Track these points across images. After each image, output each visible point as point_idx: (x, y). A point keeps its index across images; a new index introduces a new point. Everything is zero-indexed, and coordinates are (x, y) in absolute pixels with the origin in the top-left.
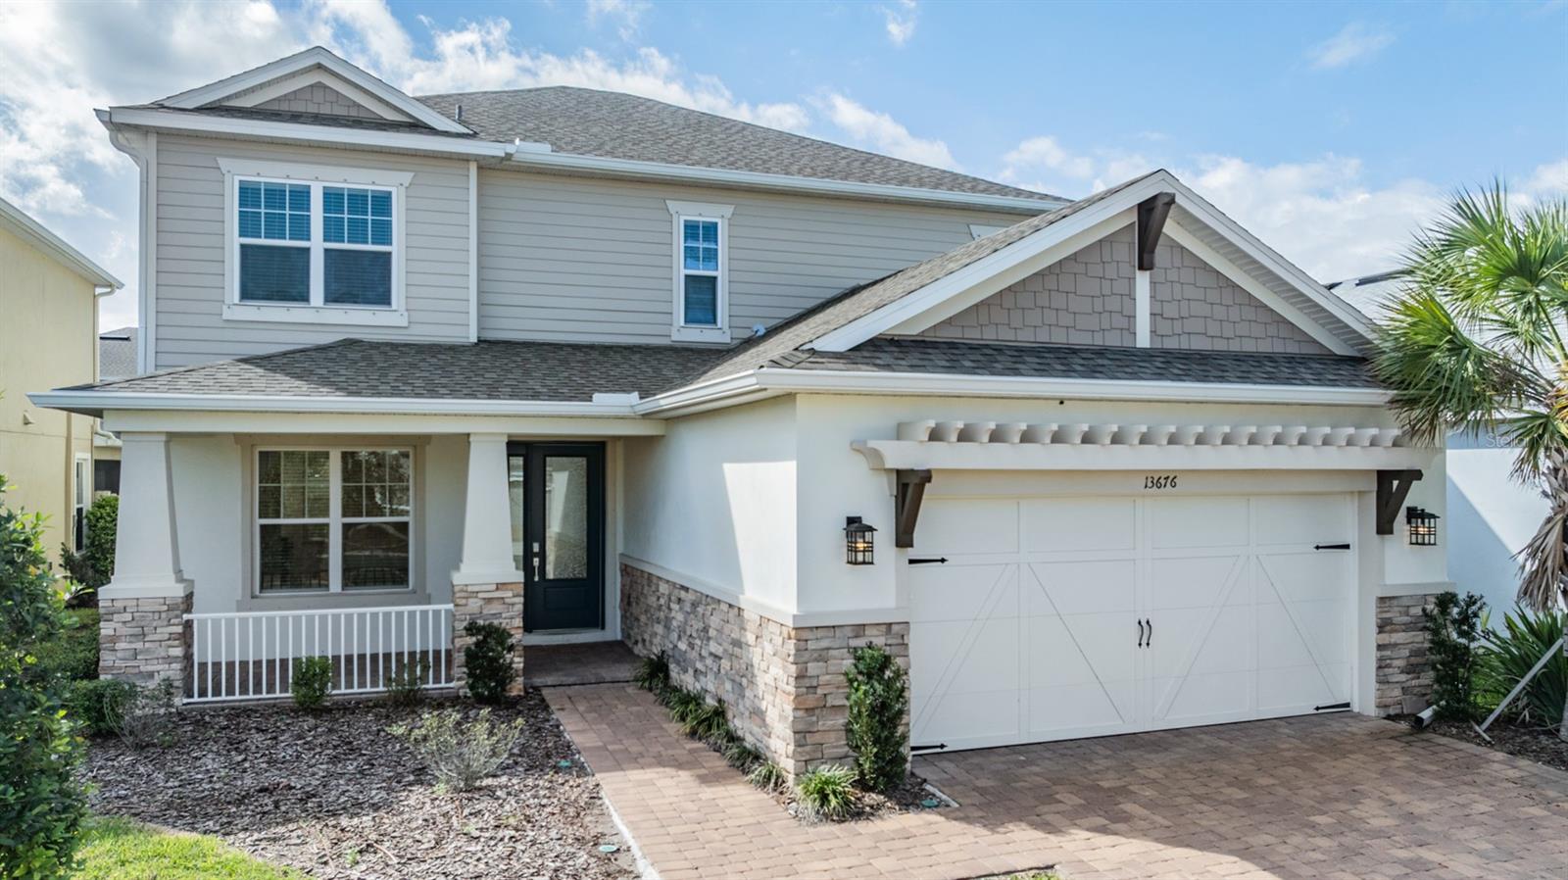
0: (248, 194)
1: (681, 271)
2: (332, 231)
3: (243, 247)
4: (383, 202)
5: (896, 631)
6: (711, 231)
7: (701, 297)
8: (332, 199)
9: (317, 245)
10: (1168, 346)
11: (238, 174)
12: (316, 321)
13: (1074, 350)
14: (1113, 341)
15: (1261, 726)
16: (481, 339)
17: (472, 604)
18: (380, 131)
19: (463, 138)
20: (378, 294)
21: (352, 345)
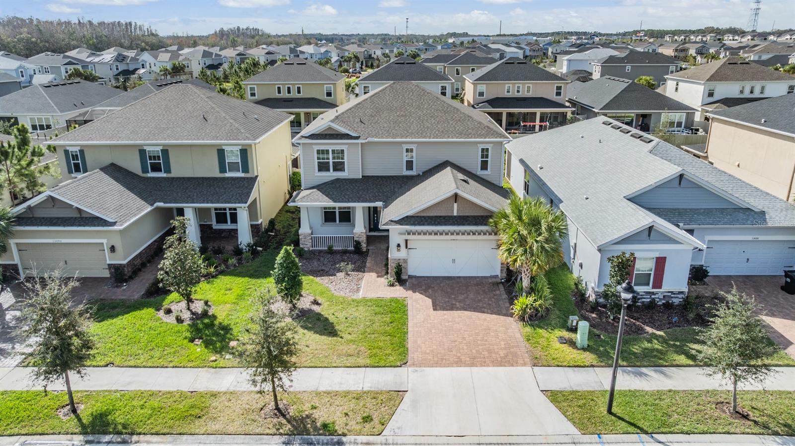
0: (318, 152)
1: (405, 160)
2: (334, 158)
3: (318, 162)
4: (342, 151)
5: (405, 261)
7: (409, 165)
8: (333, 151)
9: (331, 161)
10: (461, 215)
11: (316, 148)
12: (331, 175)
13: (441, 217)
14: (449, 214)
15: (475, 277)
16: (363, 176)
17: (357, 236)
18: (342, 139)
19: (357, 138)
20: (342, 169)
21: (338, 180)
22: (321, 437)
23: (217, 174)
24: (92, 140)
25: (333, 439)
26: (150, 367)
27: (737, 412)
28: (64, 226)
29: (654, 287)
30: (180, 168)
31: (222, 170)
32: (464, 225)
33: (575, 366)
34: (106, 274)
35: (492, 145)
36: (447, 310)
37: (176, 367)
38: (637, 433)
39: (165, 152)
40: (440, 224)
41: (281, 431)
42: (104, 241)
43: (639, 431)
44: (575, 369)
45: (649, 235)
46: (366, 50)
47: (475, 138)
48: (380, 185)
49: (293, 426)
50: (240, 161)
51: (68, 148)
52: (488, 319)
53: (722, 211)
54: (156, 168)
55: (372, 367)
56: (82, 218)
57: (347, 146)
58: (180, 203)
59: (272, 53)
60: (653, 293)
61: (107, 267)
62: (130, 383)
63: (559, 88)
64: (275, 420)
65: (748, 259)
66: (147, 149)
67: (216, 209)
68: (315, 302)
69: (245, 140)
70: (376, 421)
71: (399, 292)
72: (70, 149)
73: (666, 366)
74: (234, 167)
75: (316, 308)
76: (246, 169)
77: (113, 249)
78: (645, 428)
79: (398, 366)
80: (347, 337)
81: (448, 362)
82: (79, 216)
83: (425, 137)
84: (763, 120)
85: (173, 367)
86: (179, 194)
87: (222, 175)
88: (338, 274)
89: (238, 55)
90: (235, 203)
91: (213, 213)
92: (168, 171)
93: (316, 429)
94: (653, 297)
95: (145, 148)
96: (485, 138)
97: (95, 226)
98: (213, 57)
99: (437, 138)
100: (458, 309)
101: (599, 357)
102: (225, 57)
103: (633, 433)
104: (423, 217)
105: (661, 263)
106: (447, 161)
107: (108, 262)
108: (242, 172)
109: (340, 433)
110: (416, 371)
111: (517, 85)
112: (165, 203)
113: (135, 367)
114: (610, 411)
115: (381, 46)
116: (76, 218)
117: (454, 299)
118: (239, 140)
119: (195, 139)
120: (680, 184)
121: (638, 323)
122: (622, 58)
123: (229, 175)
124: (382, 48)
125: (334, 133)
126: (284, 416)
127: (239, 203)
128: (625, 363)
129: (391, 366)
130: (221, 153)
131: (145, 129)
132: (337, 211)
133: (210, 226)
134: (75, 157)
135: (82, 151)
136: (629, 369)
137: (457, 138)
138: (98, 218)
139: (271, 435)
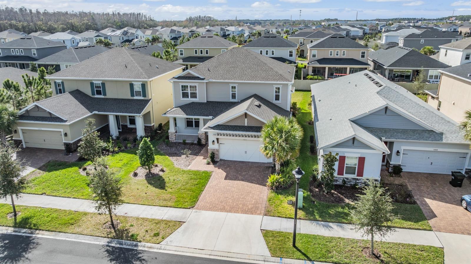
0: (182, 86)
1: (231, 93)
2: (191, 90)
3: (182, 92)
4: (196, 86)
5: (218, 151)
6: (235, 87)
7: (234, 96)
9: (189, 92)
10: (249, 125)
11: (181, 84)
12: (190, 100)
13: (238, 126)
14: (243, 125)
15: (258, 163)
16: (207, 101)
17: (200, 135)
18: (194, 80)
19: (203, 79)
20: (196, 97)
21: (193, 103)
22: (128, 241)
23: (130, 97)
24: (67, 76)
25: (133, 243)
26: (62, 197)
27: (374, 254)
28: (42, 121)
29: (358, 176)
30: (111, 94)
31: (132, 95)
32: (249, 131)
33: (289, 218)
34: (63, 148)
35: (282, 86)
36: (232, 180)
37: (75, 198)
38: (305, 260)
39: (103, 84)
40: (236, 130)
41: (109, 236)
42: (62, 130)
43: (306, 259)
44: (289, 219)
45: (353, 143)
46: (266, 29)
47: (271, 81)
48: (215, 107)
49: (116, 234)
50: (141, 90)
51: (56, 81)
52: (253, 187)
53: (414, 131)
54: (99, 93)
55: (174, 207)
56: (51, 117)
57: (198, 84)
58: (107, 112)
59: (210, 31)
60: (357, 179)
61: (63, 144)
62: (48, 204)
63: (363, 53)
64: (109, 230)
65: (432, 163)
66: (94, 82)
67: (129, 117)
68: (162, 171)
69: (143, 79)
70: (161, 236)
71: (211, 167)
72: (57, 81)
73: (346, 223)
74: (138, 93)
75: (161, 174)
76: (144, 95)
77: (66, 135)
78: (311, 258)
79: (188, 208)
80: (169, 190)
81: (217, 209)
82: (50, 116)
83: (242, 80)
84: (469, 75)
85: (73, 198)
86: (108, 107)
87: (132, 98)
88: (182, 156)
89: (190, 32)
90: (134, 113)
91: (128, 118)
92: (105, 94)
93: (127, 237)
94: (357, 181)
95: (93, 81)
96: (277, 81)
97: (56, 122)
98: (176, 33)
99: (249, 81)
100: (239, 180)
101: (307, 214)
102: (183, 33)
103: (302, 260)
104: (228, 125)
105: (362, 160)
106: (255, 94)
107: (64, 142)
108: (143, 97)
109: (139, 240)
110: (197, 212)
111: (343, 51)
112: (98, 111)
113: (55, 196)
114: (294, 245)
115: (276, 27)
116: (49, 117)
117: (240, 174)
118: (140, 78)
119: (118, 78)
120: (386, 113)
121: (342, 197)
122: (419, 35)
123: (135, 98)
124: (276, 28)
125: (191, 76)
126: (114, 228)
127: (136, 113)
128: (320, 219)
129: (184, 208)
130: (132, 86)
131: (95, 72)
132: (194, 120)
133: (126, 126)
134: (59, 85)
135: (63, 83)
136: (322, 222)
137: (260, 81)
138: (59, 118)
139: (103, 237)
